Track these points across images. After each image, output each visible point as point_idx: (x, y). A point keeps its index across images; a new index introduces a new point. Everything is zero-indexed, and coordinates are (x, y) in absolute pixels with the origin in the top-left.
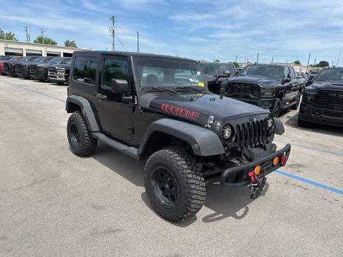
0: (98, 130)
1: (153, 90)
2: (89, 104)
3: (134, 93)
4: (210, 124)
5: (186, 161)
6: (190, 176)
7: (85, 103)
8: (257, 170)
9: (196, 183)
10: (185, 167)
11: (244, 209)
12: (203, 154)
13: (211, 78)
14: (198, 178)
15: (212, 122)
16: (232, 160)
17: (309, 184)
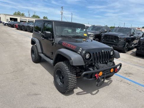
0: (41, 52)
1: (62, 36)
2: (38, 42)
3: (53, 37)
4: (80, 52)
5: (68, 67)
6: (69, 74)
8: (101, 74)
9: (72, 77)
10: (68, 70)
11: (97, 91)
12: (74, 64)
13: (98, 32)
14: (73, 75)
15: (81, 51)
16: (89, 69)
17: (132, 83)
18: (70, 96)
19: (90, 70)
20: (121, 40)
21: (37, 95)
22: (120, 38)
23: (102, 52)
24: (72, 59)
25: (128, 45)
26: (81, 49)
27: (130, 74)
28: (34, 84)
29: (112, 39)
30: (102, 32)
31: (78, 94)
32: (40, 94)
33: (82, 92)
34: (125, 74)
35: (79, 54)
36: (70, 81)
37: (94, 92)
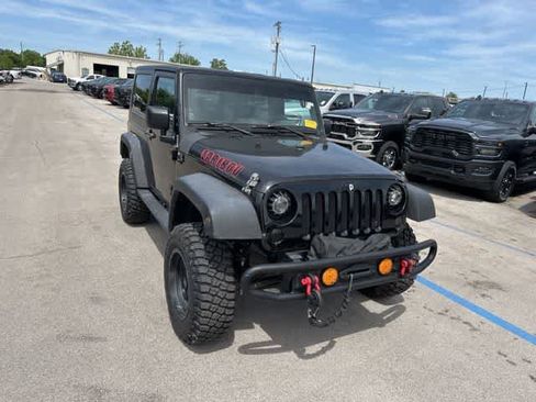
0: (146, 186)
1: (210, 127)
2: (139, 146)
4: (251, 187)
5: (206, 245)
6: (202, 270)
7: (135, 146)
8: (330, 276)
9: (216, 283)
10: (202, 253)
14: (219, 275)
15: (254, 184)
16: (288, 254)
18: (213, 357)
19: (290, 261)
20: (483, 151)
21: (91, 339)
22: (480, 142)
23: (347, 192)
24: (212, 213)
25: (510, 171)
26: (255, 175)
27: (493, 285)
28: (96, 300)
29: (446, 143)
30: (411, 118)
31: (245, 349)
32: (105, 340)
33: (264, 344)
34: (469, 287)
35: (245, 194)
36: (205, 297)
37: (311, 350)
